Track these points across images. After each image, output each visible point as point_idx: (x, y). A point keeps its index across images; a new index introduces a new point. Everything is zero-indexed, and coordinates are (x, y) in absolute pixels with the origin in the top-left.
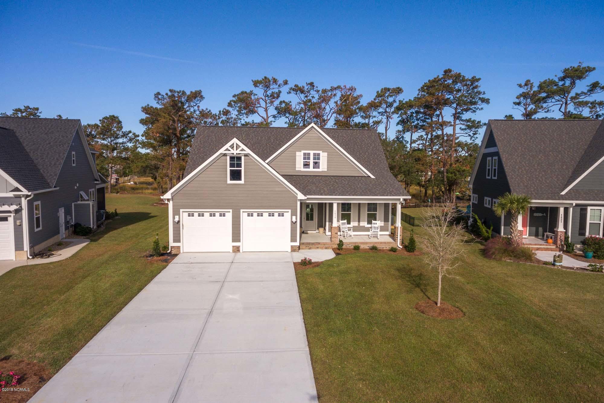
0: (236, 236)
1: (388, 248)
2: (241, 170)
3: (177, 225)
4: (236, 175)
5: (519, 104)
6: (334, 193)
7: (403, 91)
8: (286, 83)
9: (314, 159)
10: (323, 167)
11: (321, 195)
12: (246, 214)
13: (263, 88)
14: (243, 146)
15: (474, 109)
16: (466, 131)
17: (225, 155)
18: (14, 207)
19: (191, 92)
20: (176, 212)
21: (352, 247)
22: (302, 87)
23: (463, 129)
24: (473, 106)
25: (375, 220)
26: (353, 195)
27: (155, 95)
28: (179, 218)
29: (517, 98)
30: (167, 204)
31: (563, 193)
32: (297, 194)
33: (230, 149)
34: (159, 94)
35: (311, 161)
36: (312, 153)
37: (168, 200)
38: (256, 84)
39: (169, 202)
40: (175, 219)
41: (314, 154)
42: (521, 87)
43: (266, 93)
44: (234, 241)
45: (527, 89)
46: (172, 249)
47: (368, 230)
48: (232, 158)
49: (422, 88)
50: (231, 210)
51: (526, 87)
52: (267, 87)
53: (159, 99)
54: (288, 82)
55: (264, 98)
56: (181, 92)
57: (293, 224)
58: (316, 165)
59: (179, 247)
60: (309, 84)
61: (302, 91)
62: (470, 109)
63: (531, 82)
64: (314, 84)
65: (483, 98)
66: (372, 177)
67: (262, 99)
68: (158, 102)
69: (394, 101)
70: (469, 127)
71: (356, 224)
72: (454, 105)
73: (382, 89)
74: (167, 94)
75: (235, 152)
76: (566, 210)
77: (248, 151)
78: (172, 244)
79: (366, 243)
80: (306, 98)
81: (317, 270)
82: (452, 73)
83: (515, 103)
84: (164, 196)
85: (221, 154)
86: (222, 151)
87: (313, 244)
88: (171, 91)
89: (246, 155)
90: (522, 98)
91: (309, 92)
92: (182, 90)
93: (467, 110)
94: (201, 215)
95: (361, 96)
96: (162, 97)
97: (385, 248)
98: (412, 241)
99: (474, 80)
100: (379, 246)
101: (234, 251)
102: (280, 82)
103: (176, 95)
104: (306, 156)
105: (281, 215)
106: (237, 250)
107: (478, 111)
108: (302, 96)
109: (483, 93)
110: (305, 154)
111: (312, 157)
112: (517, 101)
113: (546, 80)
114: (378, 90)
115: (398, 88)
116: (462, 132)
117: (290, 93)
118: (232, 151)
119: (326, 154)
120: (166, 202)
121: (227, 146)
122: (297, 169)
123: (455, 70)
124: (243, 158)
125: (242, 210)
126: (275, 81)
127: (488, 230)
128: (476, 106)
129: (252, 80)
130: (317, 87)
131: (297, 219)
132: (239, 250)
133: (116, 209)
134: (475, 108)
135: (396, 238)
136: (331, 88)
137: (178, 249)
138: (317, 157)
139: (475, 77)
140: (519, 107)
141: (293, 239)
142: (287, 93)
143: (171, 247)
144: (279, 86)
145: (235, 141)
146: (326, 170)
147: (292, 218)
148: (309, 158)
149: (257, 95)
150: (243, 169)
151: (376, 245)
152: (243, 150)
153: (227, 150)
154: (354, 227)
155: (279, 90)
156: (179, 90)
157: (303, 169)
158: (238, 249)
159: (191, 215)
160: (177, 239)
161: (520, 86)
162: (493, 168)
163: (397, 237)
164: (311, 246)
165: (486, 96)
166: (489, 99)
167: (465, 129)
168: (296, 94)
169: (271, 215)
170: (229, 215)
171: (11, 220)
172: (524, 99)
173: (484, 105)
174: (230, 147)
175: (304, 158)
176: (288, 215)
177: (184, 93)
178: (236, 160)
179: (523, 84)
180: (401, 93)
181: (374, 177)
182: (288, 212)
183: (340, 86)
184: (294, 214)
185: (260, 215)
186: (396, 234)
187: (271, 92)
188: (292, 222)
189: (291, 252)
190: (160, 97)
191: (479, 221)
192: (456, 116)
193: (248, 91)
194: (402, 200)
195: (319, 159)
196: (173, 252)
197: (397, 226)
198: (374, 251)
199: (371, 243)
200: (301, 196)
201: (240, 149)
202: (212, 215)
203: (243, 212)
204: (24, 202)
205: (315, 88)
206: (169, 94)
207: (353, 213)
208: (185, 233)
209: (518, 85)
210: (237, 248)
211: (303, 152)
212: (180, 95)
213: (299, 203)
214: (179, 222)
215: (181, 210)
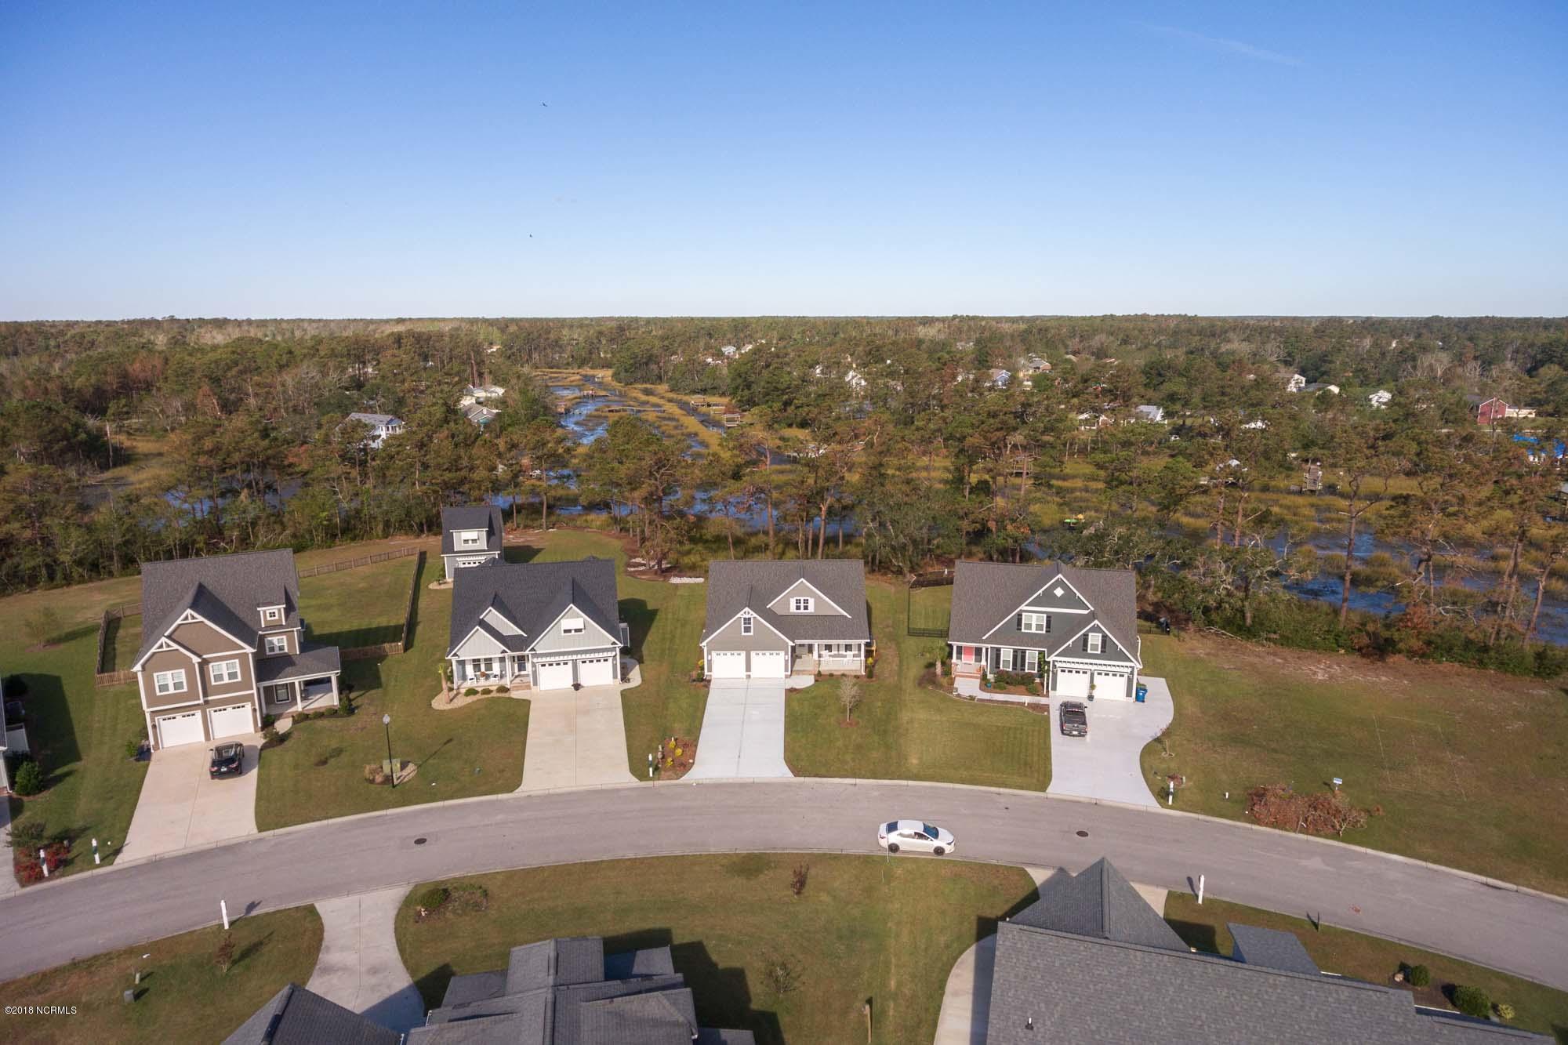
0: (748, 668)
1: (853, 675)
3: (710, 661)
4: (747, 630)
9: (804, 603)
10: (811, 609)
11: (806, 639)
12: (755, 654)
14: (751, 612)
17: (741, 618)
18: (614, 653)
21: (829, 673)
25: (851, 650)
26: (829, 639)
28: (711, 657)
30: (703, 647)
31: (984, 638)
35: (802, 605)
36: (802, 599)
39: (705, 645)
40: (708, 658)
41: (804, 600)
44: (746, 671)
46: (707, 677)
47: (845, 656)
48: (745, 619)
50: (745, 651)
57: (786, 661)
58: (806, 608)
59: (711, 676)
66: (849, 617)
71: (836, 652)
75: (747, 616)
76: (987, 649)
78: (706, 673)
79: (838, 670)
81: (798, 696)
84: (701, 642)
85: (738, 617)
86: (739, 615)
87: (799, 672)
89: (754, 618)
94: (726, 654)
97: (851, 675)
98: (871, 669)
100: (847, 673)
101: (747, 678)
104: (798, 601)
105: (778, 654)
111: (802, 602)
118: (745, 615)
119: (813, 600)
120: (703, 645)
121: (742, 612)
122: (791, 611)
124: (752, 619)
131: (789, 656)
132: (750, 677)
137: (711, 678)
138: (806, 601)
141: (786, 670)
143: (706, 675)
145: (747, 609)
146: (813, 611)
148: (800, 603)
150: (752, 626)
151: (845, 672)
152: (752, 614)
153: (742, 614)
154: (834, 654)
157: (796, 611)
159: (718, 655)
160: (710, 670)
164: (797, 675)
169: (771, 654)
170: (743, 654)
171: (610, 660)
174: (744, 612)
175: (797, 603)
176: (782, 653)
178: (747, 621)
184: (786, 654)
185: (764, 654)
188: (785, 658)
189: (784, 680)
195: (808, 603)
196: (708, 679)
198: (843, 677)
199: (842, 671)
200: (791, 642)
202: (732, 654)
203: (753, 652)
204: (618, 650)
208: (714, 667)
210: (749, 675)
211: (796, 598)
213: (788, 646)
214: (711, 659)
215: (712, 653)
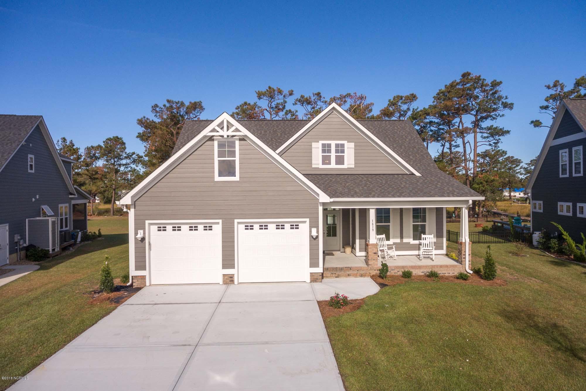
0: (229, 259)
1: (451, 274)
2: (234, 161)
3: (141, 244)
5: (546, 107)
6: (370, 194)
7: (417, 98)
8: (291, 94)
9: (337, 151)
10: (349, 162)
11: (353, 196)
12: (242, 226)
13: (268, 99)
14: (237, 125)
15: (495, 117)
16: (488, 139)
17: (211, 139)
19: (190, 103)
20: (140, 225)
21: (400, 273)
22: (308, 98)
23: (485, 138)
24: (493, 113)
25: (424, 234)
26: (399, 197)
27: (153, 107)
28: (144, 233)
29: (547, 100)
30: (127, 213)
32: (318, 195)
33: (218, 129)
34: (156, 106)
35: (333, 155)
36: (333, 143)
37: (128, 207)
38: (260, 95)
39: (130, 210)
40: (137, 235)
41: (337, 146)
42: (549, 89)
43: (271, 104)
44: (224, 266)
45: (556, 91)
46: (134, 281)
47: (416, 247)
48: (221, 144)
49: (438, 94)
50: (220, 221)
51: (555, 89)
52: (272, 97)
53: (157, 112)
54: (294, 93)
55: (268, 109)
56: (180, 103)
57: (314, 239)
58: (340, 160)
59: (143, 278)
60: (316, 94)
61: (309, 103)
62: (491, 116)
63: (561, 83)
64: (321, 94)
65: (506, 103)
66: (417, 174)
67: (266, 110)
68: (156, 115)
69: (408, 109)
70: (492, 135)
71: (398, 241)
72: (474, 112)
73: (395, 97)
74: (165, 106)
75: (225, 134)
77: (244, 131)
78: (133, 272)
79: (420, 267)
80: (313, 110)
82: (471, 76)
83: (542, 108)
84: (121, 201)
85: (205, 137)
86: (206, 132)
87: (341, 269)
88: (168, 101)
89: (243, 139)
90: (551, 101)
91: (315, 103)
92: (180, 101)
93: (486, 118)
94: (177, 228)
95: (372, 104)
96: (160, 109)
97: (447, 275)
98: (490, 264)
99: (495, 84)
100: (441, 272)
101: (225, 283)
102: (286, 92)
103: (174, 106)
104: (326, 149)
105: (295, 226)
106: (229, 280)
107: (499, 118)
108: (309, 107)
109: (504, 98)
110: (324, 145)
111: (333, 149)
112: (545, 104)
113: (584, 77)
114: (390, 99)
115: (413, 94)
116: (484, 140)
117: (296, 104)
118: (221, 133)
119: (352, 145)
120: (125, 210)
121: (214, 125)
122: (313, 166)
123: (474, 74)
124: (237, 143)
125: (236, 221)
126: (280, 92)
127: (580, 246)
128: (496, 113)
129: (256, 92)
130: (324, 98)
131: (320, 231)
132: (233, 281)
133: (100, 229)
134: (496, 115)
135: (463, 259)
136: (340, 97)
137: (143, 280)
138: (340, 149)
139: (496, 81)
140: (547, 111)
141: (314, 263)
142: (293, 104)
143: (132, 277)
144: (284, 96)
145: (225, 117)
146: (353, 166)
147: (310, 232)
148: (329, 151)
149: (261, 107)
150: (237, 159)
151: (436, 270)
152: (237, 130)
153: (214, 130)
154: (394, 244)
155: (284, 101)
156: (177, 101)
157: (321, 166)
158: (231, 279)
159: (162, 228)
160: (141, 265)
161: (548, 87)
162: (574, 162)
163: (465, 258)
164: (338, 273)
165: (509, 101)
166: (512, 104)
167: (488, 137)
168: (303, 105)
169: (280, 227)
170: (218, 229)
172: (553, 101)
173: (507, 111)
174: (218, 126)
175: (324, 151)
176: (305, 227)
177: (182, 104)
178: (227, 147)
179: (551, 85)
180: (415, 100)
181: (420, 175)
182: (305, 222)
183: (350, 94)
184: (314, 224)
185: (264, 227)
186: (463, 253)
187: (276, 103)
188: (311, 237)
189: (311, 282)
190: (158, 109)
191: (565, 233)
192: (476, 124)
193: (252, 103)
194: (471, 202)
195: (343, 151)
196: (135, 285)
197: (464, 241)
198: (433, 278)
199: (426, 267)
200: (324, 198)
201: (233, 128)
202: (193, 228)
203: (239, 223)
205: (322, 98)
206: (168, 105)
207: (393, 225)
209: (546, 86)
210: (231, 277)
211: (321, 142)
212: (178, 106)
213: (321, 209)
214: (143, 239)
215: (147, 222)
